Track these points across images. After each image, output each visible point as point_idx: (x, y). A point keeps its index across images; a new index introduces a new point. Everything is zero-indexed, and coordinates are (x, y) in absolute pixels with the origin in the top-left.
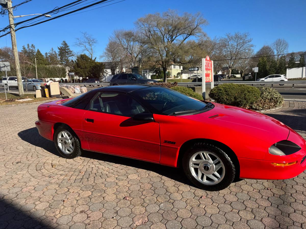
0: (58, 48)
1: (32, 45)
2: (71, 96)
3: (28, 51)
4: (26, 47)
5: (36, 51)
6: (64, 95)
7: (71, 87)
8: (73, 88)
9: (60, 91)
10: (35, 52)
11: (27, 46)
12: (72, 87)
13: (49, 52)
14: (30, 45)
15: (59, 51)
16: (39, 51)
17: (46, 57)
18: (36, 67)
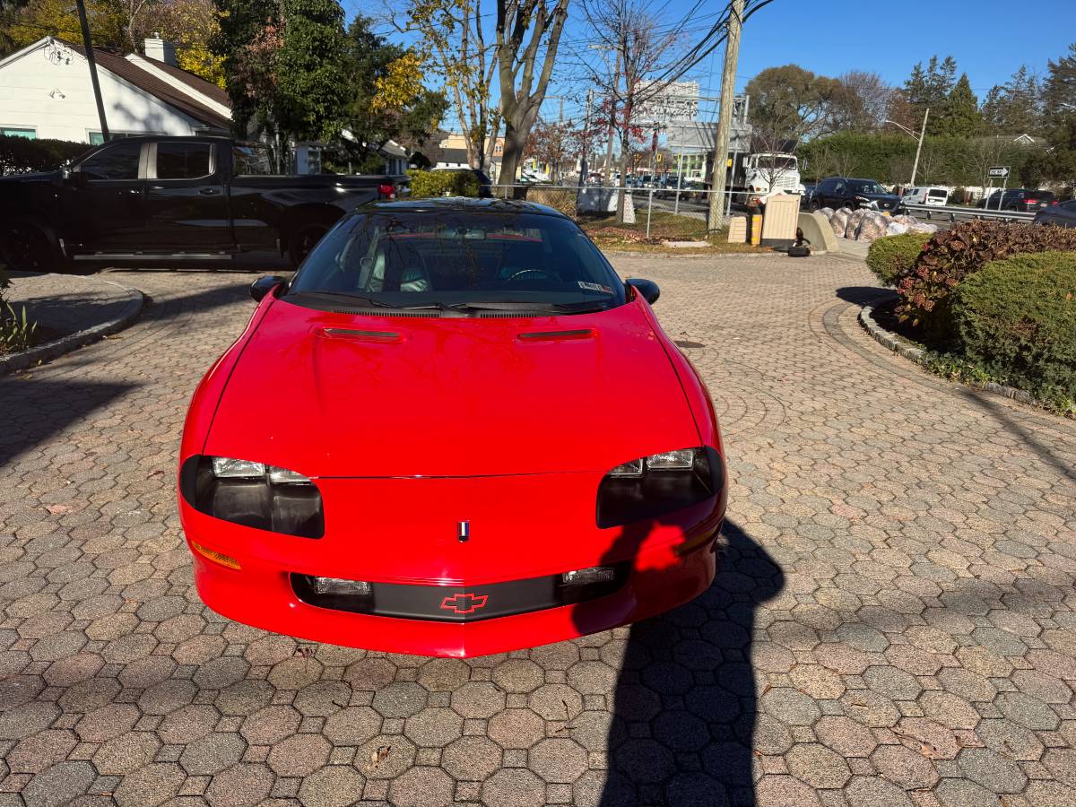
0: (1051, 65)
1: (948, 60)
2: (825, 248)
3: (927, 81)
4: (925, 68)
5: (956, 82)
6: (809, 242)
7: (873, 221)
8: (881, 225)
9: (798, 229)
10: (950, 86)
11: (929, 65)
12: (878, 221)
13: (1007, 83)
14: (940, 62)
15: (1049, 76)
16: (964, 83)
17: (989, 106)
18: (920, 145)
